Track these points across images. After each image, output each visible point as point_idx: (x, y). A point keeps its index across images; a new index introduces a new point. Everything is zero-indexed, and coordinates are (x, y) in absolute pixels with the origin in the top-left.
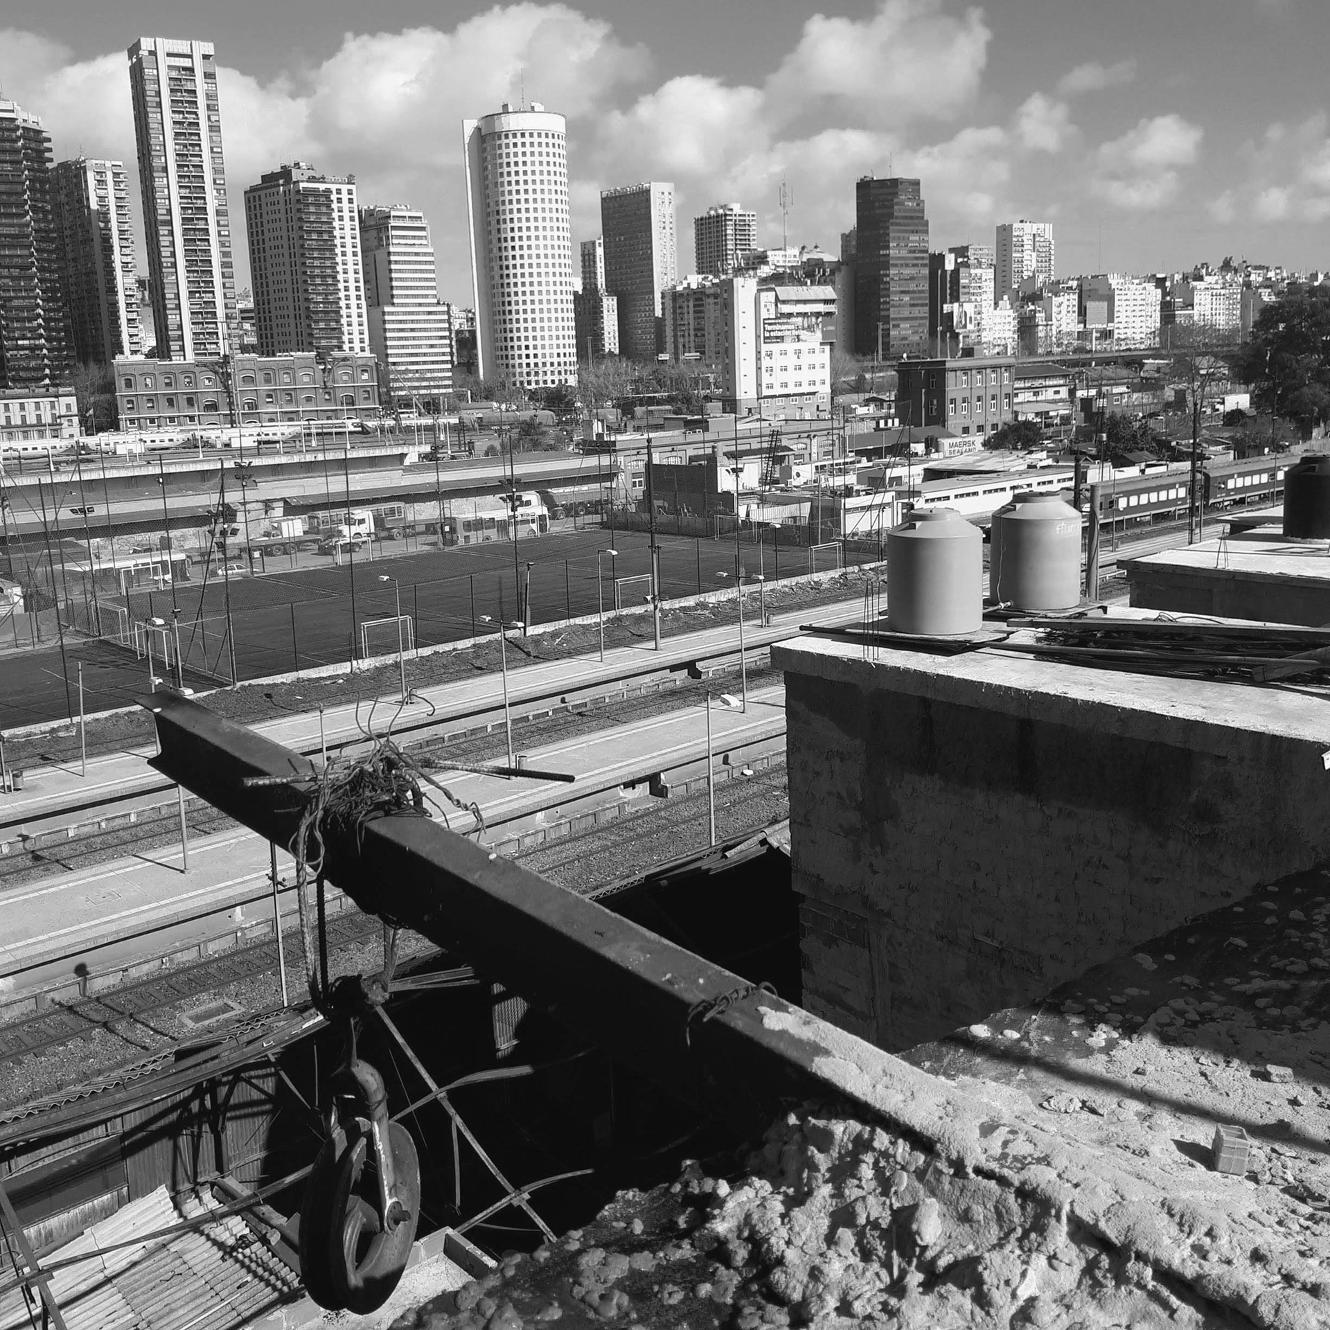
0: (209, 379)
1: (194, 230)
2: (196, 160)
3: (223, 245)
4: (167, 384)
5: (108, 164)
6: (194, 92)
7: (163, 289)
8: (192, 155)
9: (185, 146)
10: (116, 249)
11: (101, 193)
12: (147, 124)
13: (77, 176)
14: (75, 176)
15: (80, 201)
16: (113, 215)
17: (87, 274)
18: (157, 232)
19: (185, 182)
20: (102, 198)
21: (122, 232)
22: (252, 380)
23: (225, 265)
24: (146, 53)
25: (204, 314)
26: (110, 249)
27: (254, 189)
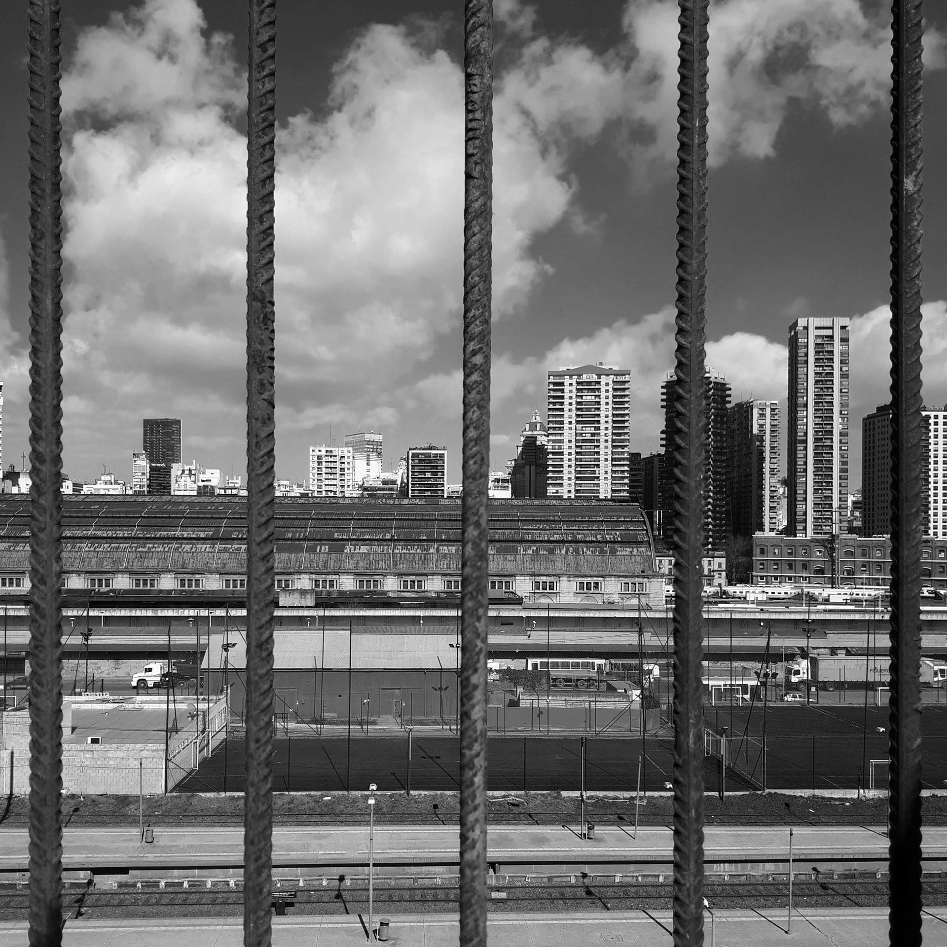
0: (820, 552)
1: (822, 446)
2: (828, 399)
3: (842, 456)
4: (789, 553)
5: (768, 403)
6: (832, 352)
7: (796, 487)
8: (826, 395)
9: (822, 389)
10: (767, 459)
11: (761, 422)
12: (797, 375)
13: (747, 412)
14: (746, 412)
15: (747, 428)
16: (767, 437)
17: (746, 476)
18: (796, 447)
19: (819, 414)
20: (761, 426)
21: (772, 448)
22: (852, 554)
23: (842, 471)
24: (802, 328)
25: (823, 505)
26: (763, 459)
27: (870, 417)
